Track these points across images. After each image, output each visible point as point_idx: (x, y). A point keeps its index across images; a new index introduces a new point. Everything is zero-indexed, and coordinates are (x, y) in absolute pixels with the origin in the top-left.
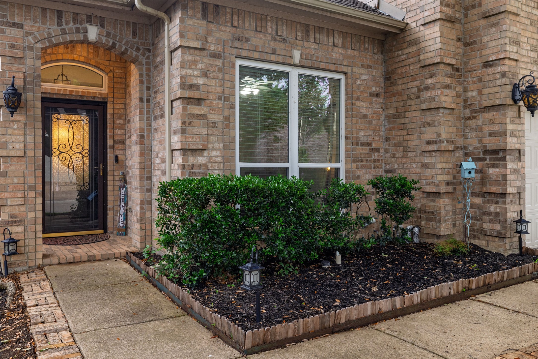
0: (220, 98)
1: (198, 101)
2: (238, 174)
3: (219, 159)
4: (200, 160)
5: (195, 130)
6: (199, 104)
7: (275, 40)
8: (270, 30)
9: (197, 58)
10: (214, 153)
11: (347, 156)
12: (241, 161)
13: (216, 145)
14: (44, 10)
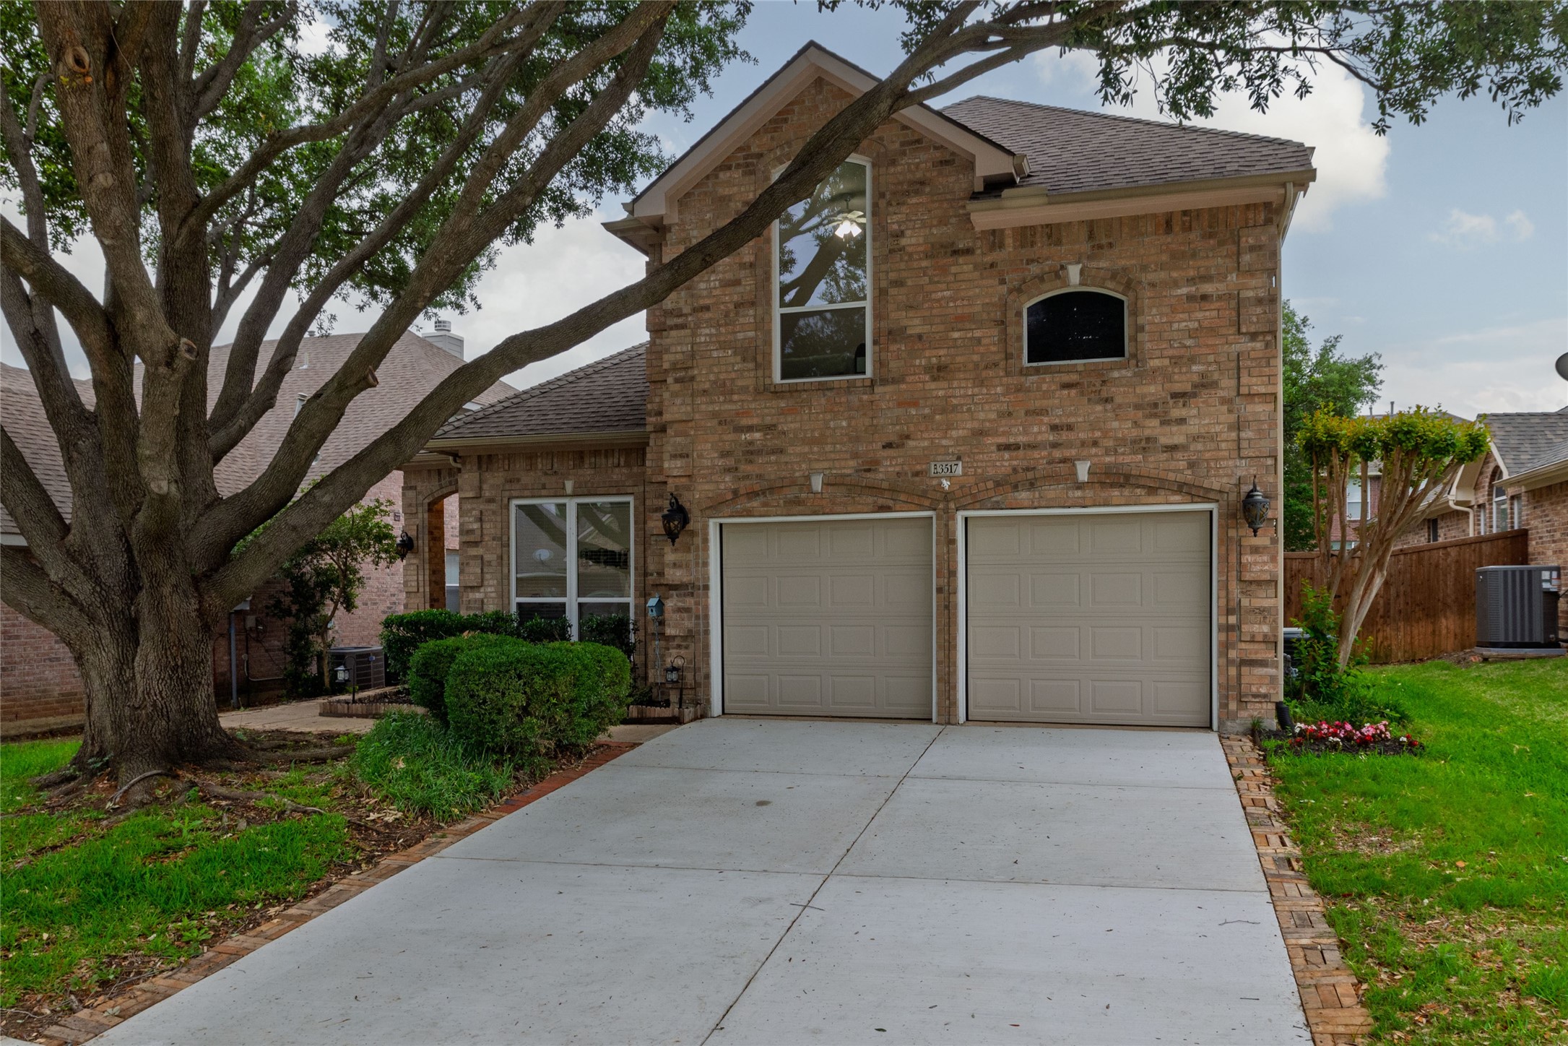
0: (494, 539)
1: (476, 544)
2: (514, 606)
3: (493, 595)
4: (478, 595)
5: (471, 570)
6: (477, 546)
7: (546, 474)
8: (540, 466)
9: (474, 506)
10: (489, 590)
11: (636, 589)
12: (517, 596)
13: (491, 582)
14: (429, 471)
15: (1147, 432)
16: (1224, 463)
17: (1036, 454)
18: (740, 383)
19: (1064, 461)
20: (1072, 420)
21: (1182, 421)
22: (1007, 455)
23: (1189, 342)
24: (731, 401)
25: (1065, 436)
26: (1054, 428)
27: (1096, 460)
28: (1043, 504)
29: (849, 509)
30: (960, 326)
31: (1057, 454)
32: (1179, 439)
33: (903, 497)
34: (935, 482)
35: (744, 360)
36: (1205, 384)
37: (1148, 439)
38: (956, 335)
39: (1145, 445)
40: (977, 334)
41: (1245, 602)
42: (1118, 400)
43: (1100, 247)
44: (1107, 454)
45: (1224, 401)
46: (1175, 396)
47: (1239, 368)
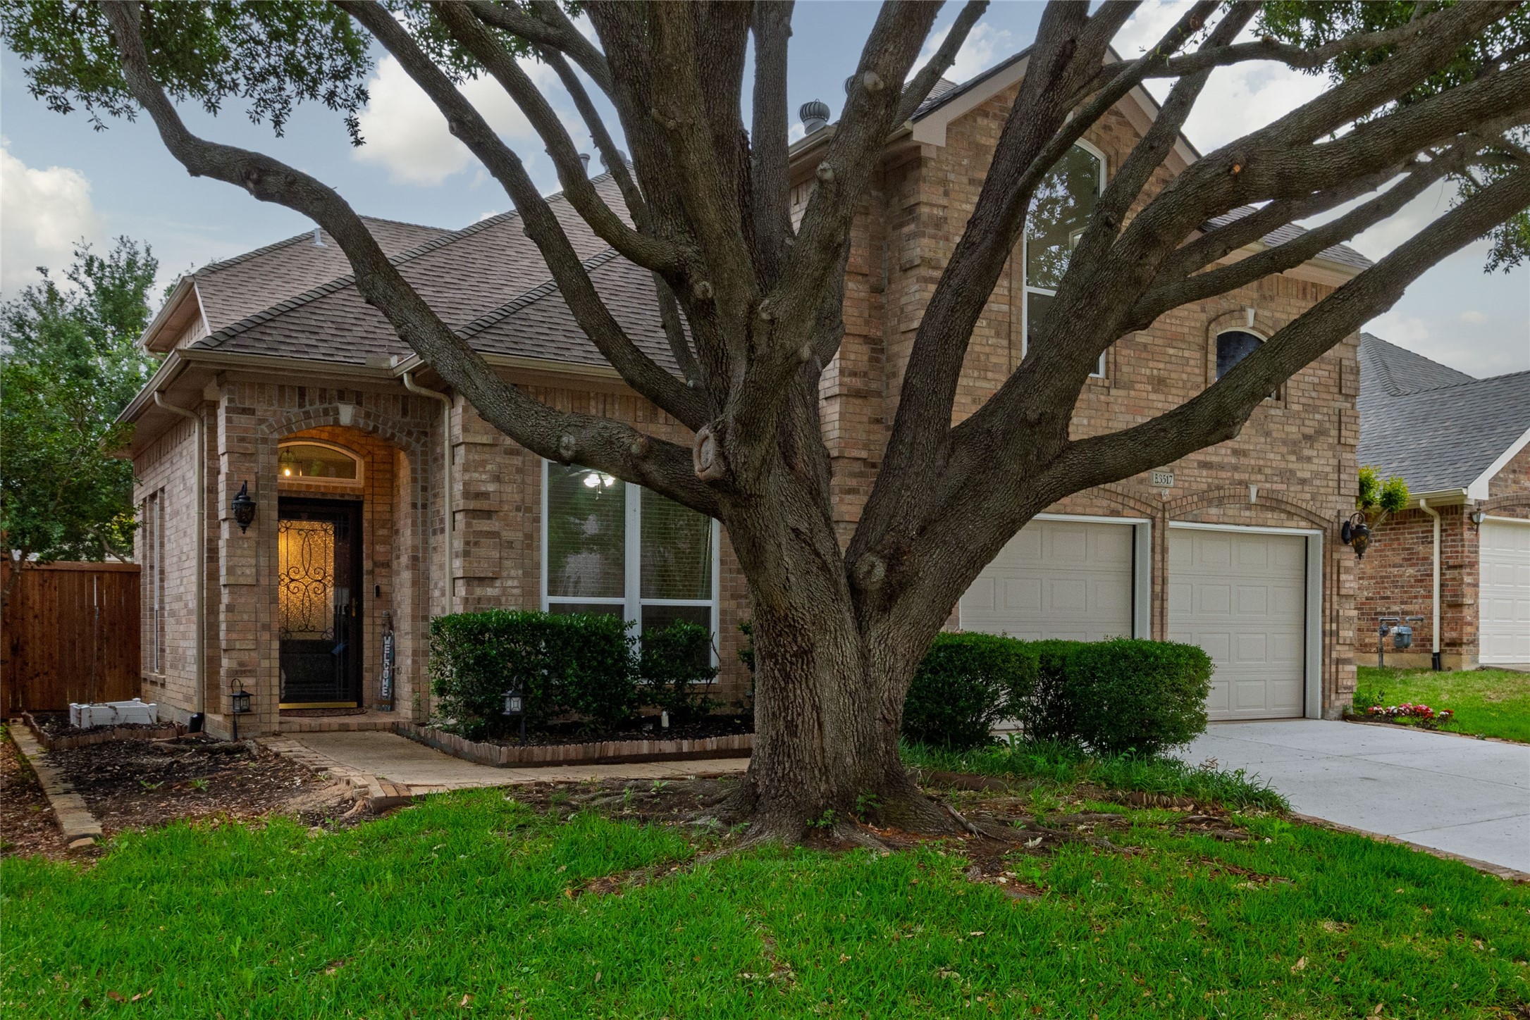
0: (518, 509)
1: (488, 514)
2: (545, 609)
3: (517, 591)
4: (490, 591)
5: (482, 552)
6: (489, 518)
9: (487, 456)
10: (510, 583)
11: (723, 588)
12: (551, 593)
13: (513, 573)
14: (282, 388)
15: (1291, 466)
16: (1330, 498)
17: (1224, 475)
18: (993, 359)
19: (1240, 483)
20: (1246, 447)
21: (1309, 459)
22: (1205, 473)
23: (1314, 394)
24: (986, 378)
25: (1243, 460)
26: (1235, 452)
27: (1260, 485)
28: (1226, 520)
29: (1088, 510)
30: (1175, 344)
31: (1237, 476)
32: (1307, 475)
33: (1132, 503)
34: (1155, 491)
35: (998, 335)
36: (1321, 432)
37: (1291, 471)
38: (1171, 351)
39: (1287, 476)
40: (1187, 354)
41: (1341, 613)
42: (1275, 434)
43: (1265, 298)
44: (1266, 481)
45: (1331, 447)
46: (1307, 437)
47: (1340, 422)
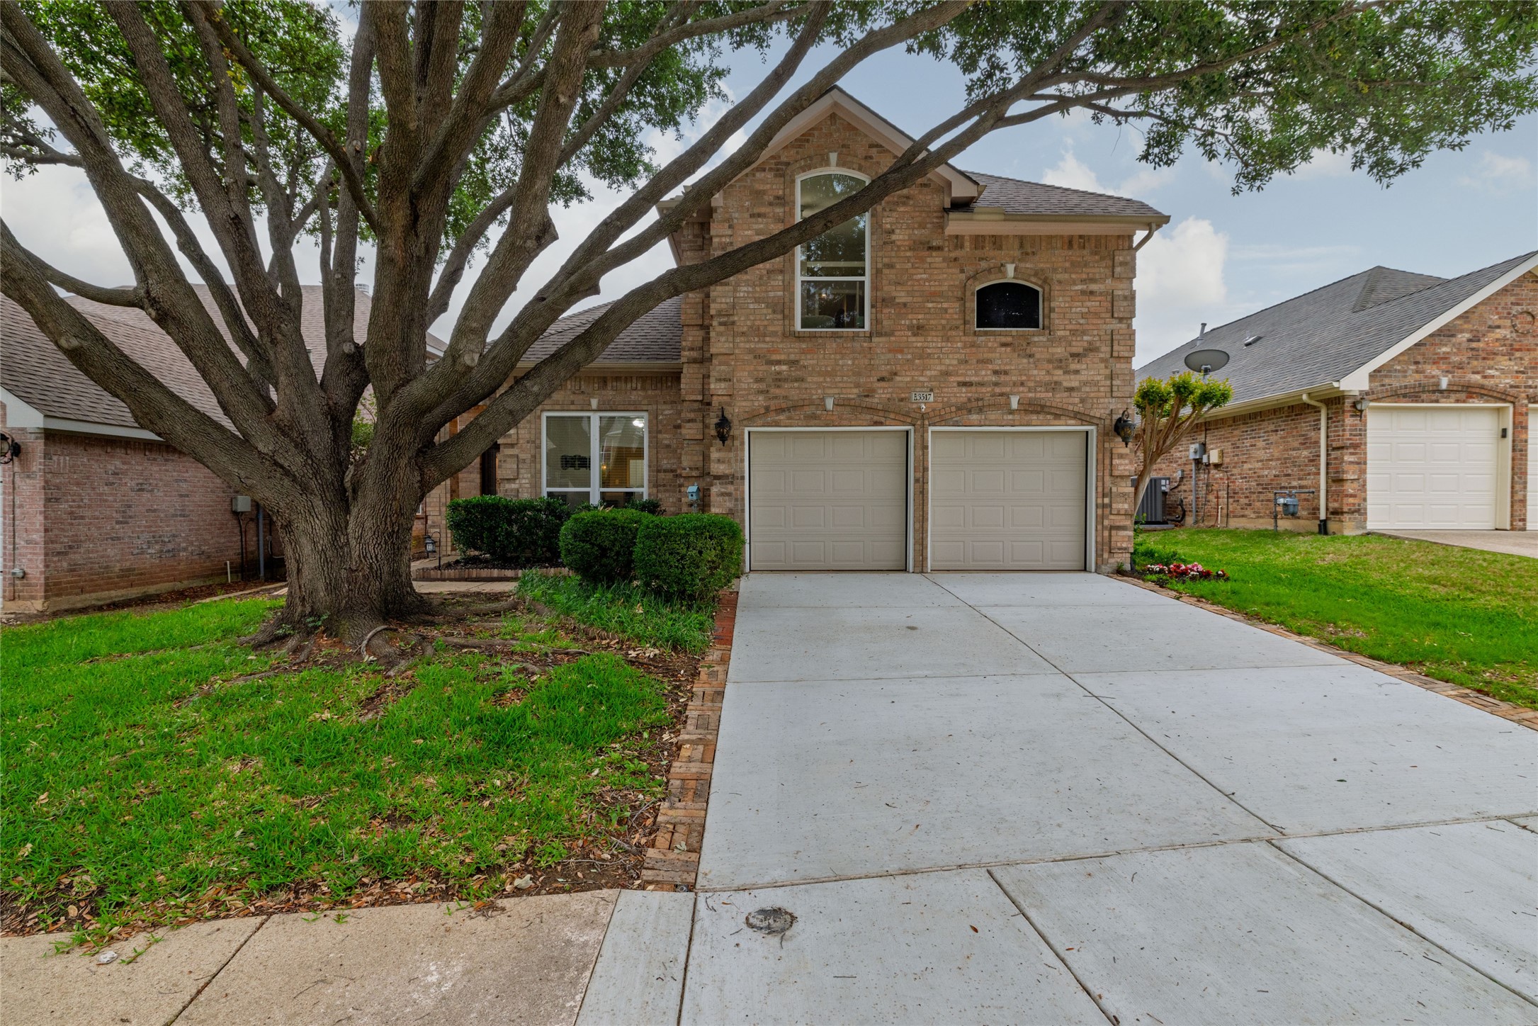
0: (528, 442)
2: (545, 495)
3: (528, 486)
4: (513, 486)
5: (508, 466)
7: (574, 393)
8: (569, 387)
10: (523, 481)
11: (650, 481)
12: (548, 486)
13: (525, 476)
15: (1055, 378)
16: (1102, 400)
17: (984, 390)
18: (771, 329)
19: (1002, 395)
20: (1008, 368)
21: (1077, 372)
22: (964, 389)
23: (1082, 321)
24: (764, 342)
25: (1003, 378)
26: (996, 372)
27: (1022, 395)
28: (987, 423)
29: (853, 423)
30: (933, 299)
31: (997, 390)
32: (1075, 384)
33: (892, 416)
34: (914, 406)
35: (774, 312)
36: (1091, 349)
37: (1056, 383)
38: (930, 305)
39: (1054, 386)
40: (945, 305)
41: (1114, 489)
42: (1037, 356)
43: (1027, 254)
44: (1030, 391)
45: (1103, 360)
46: (1073, 355)
47: (1112, 340)
